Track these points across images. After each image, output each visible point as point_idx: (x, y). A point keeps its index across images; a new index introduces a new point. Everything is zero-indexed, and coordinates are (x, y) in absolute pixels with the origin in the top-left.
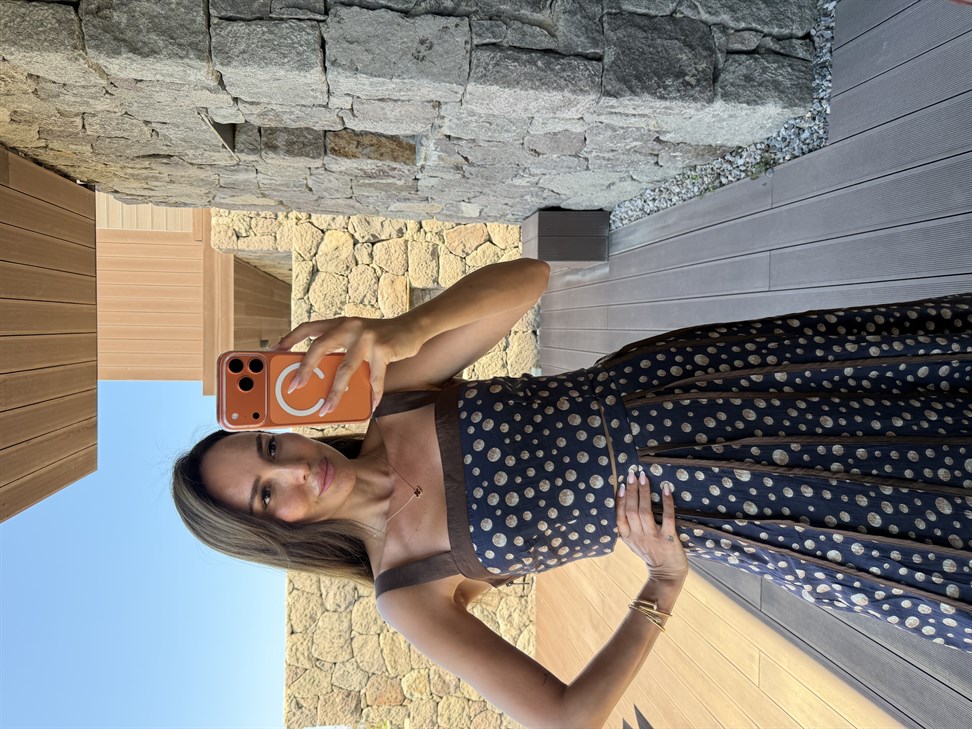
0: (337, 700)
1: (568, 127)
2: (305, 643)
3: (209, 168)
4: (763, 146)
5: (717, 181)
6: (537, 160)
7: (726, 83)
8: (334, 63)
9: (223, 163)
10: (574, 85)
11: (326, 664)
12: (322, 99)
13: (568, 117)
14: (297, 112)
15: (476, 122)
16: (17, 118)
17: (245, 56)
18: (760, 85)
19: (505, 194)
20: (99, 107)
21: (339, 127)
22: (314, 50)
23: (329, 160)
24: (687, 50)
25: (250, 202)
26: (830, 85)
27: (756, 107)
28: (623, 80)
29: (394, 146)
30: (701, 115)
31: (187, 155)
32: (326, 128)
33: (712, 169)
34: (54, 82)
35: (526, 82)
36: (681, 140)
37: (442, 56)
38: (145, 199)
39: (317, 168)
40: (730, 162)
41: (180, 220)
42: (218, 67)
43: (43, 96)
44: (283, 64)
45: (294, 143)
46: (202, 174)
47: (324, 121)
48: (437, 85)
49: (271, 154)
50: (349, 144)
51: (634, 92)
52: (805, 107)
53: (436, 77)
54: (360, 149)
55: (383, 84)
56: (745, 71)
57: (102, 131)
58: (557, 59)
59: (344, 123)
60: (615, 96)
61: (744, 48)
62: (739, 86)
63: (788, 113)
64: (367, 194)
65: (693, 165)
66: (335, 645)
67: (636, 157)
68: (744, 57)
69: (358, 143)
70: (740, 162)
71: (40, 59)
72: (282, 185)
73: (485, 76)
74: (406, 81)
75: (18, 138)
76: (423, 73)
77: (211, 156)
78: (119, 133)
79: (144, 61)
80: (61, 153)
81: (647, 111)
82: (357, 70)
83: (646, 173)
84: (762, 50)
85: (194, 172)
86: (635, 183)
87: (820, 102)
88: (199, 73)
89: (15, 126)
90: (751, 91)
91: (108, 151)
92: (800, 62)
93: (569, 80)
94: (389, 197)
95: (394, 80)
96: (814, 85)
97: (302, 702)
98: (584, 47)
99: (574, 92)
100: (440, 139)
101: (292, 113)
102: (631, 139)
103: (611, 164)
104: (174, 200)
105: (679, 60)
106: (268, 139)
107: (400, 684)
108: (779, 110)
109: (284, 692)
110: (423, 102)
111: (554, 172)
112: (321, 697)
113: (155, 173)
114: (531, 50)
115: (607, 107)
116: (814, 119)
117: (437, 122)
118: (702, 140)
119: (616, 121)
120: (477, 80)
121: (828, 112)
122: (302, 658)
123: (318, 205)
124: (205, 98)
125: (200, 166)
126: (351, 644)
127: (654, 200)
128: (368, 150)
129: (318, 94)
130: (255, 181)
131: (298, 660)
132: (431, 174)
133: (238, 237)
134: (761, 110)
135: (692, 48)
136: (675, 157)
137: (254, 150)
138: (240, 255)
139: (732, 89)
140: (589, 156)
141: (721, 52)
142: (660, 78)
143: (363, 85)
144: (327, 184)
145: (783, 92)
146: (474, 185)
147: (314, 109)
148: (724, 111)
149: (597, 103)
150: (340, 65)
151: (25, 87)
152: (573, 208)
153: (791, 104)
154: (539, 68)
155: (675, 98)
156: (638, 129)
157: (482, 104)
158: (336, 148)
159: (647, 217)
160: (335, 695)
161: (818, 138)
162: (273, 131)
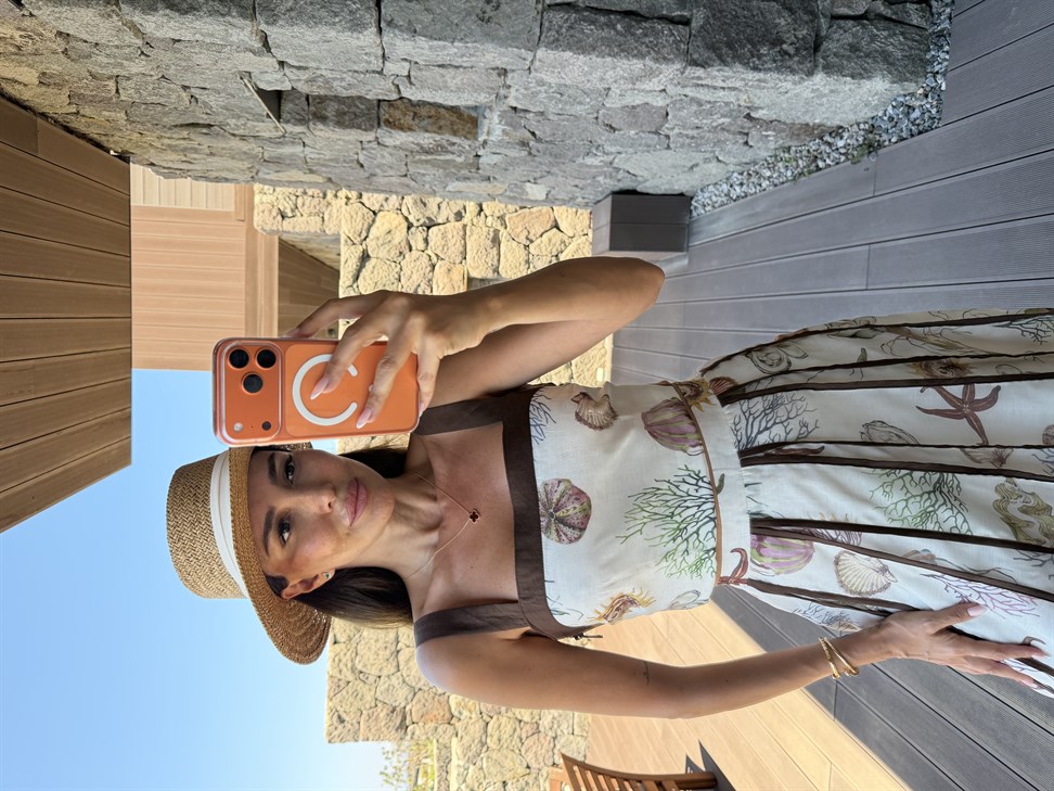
0: (382, 715)
1: (649, 99)
2: (349, 654)
3: (252, 139)
4: (867, 126)
5: (814, 165)
6: (612, 136)
7: (828, 53)
8: (390, 23)
9: (266, 135)
10: (657, 53)
11: (370, 677)
12: (376, 64)
13: (648, 88)
14: (349, 78)
15: (546, 92)
16: (46, 81)
17: (293, 14)
18: (867, 56)
19: (575, 174)
20: (134, 70)
21: (395, 96)
22: (369, 8)
23: (383, 133)
24: (786, 14)
25: (297, 178)
26: (947, 57)
27: (862, 81)
28: (713, 48)
29: (454, 118)
30: (798, 89)
31: (228, 124)
32: (380, 97)
33: (808, 151)
34: (85, 42)
35: (603, 48)
36: (774, 117)
37: (510, 17)
38: (183, 173)
39: (370, 142)
40: (829, 144)
41: (220, 198)
42: (263, 27)
43: (73, 57)
44: (334, 24)
45: (345, 114)
46: (244, 146)
47: (378, 89)
48: (503, 50)
49: (320, 126)
50: (405, 115)
51: (724, 62)
52: (916, 82)
53: (502, 42)
54: (417, 121)
55: (444, 47)
56: (850, 40)
57: (137, 96)
58: (639, 22)
59: (399, 92)
60: (703, 65)
61: (851, 13)
62: (843, 56)
63: (897, 89)
64: (422, 171)
65: (786, 145)
66: (380, 657)
67: (723, 136)
68: (850, 23)
69: (415, 114)
70: (841, 143)
71: (70, 15)
72: (332, 160)
73: (558, 40)
74: (469, 45)
75: (47, 103)
76: (490, 37)
77: (254, 127)
78: (155, 99)
79: (182, 19)
80: (94, 120)
81: (738, 84)
82: (415, 31)
83: (734, 155)
84: (872, 16)
85: (235, 143)
86: (722, 165)
87: (934, 77)
88: (242, 32)
89: (44, 89)
90: (856, 64)
91: (144, 119)
92: (913, 30)
93: (652, 47)
94: (447, 175)
95: (456, 44)
96: (928, 57)
97: (344, 716)
98: (669, 9)
99: (656, 60)
100: (505, 111)
101: (343, 79)
102: (719, 116)
103: (696, 143)
104: (215, 174)
105: (777, 25)
106: (316, 108)
107: (448, 702)
108: (888, 86)
109: (326, 704)
110: (487, 70)
111: (631, 150)
112: (364, 712)
113: (194, 144)
114: (610, 12)
115: (693, 78)
116: (926, 96)
117: (503, 92)
118: (798, 118)
119: (703, 95)
120: (548, 46)
121: (943, 88)
122: (344, 669)
123: (369, 183)
124: (248, 62)
125: (243, 138)
126: (397, 656)
127: (742, 184)
128: (426, 122)
129: (372, 58)
130: (302, 155)
131: (340, 671)
132: (494, 150)
133: (283, 217)
134: (867, 85)
135: (791, 11)
136: (767, 136)
137: (302, 121)
138: (284, 237)
139: (836, 60)
140: (671, 133)
141: (825, 16)
142: (754, 45)
143: (421, 49)
144: (379, 160)
145: (892, 64)
146: (541, 163)
147: (368, 75)
148: (825, 85)
149: (682, 73)
150: (396, 26)
151: (54, 46)
152: (651, 191)
153: (900, 79)
154: (618, 33)
155: (770, 69)
156: (727, 104)
157: (553, 72)
158: (391, 120)
159: (733, 204)
160: (379, 710)
161: (930, 118)
162: (322, 99)
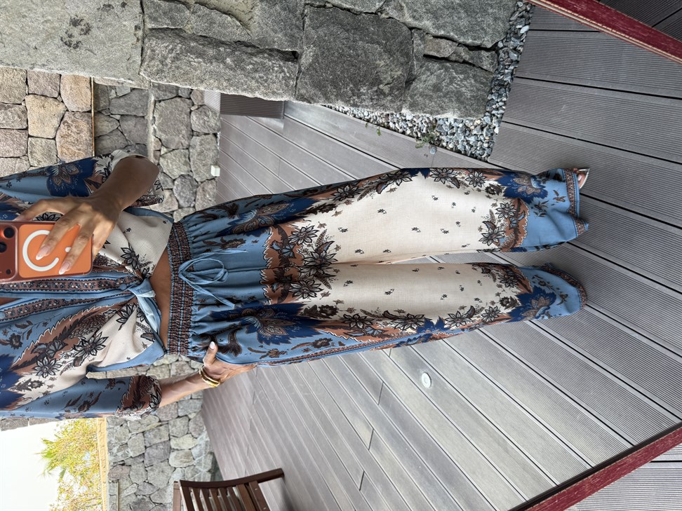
7: (415, 92)
18: (445, 96)
37: (103, 43)
51: (328, 99)
56: (434, 81)
58: (250, 55)
60: (309, 101)
62: (427, 95)
87: (491, 118)
92: (483, 73)
96: (489, 98)
98: (281, 44)
105: (377, 66)
114: (219, 43)
139: (420, 98)
142: (355, 85)
153: (467, 114)
155: (367, 106)
